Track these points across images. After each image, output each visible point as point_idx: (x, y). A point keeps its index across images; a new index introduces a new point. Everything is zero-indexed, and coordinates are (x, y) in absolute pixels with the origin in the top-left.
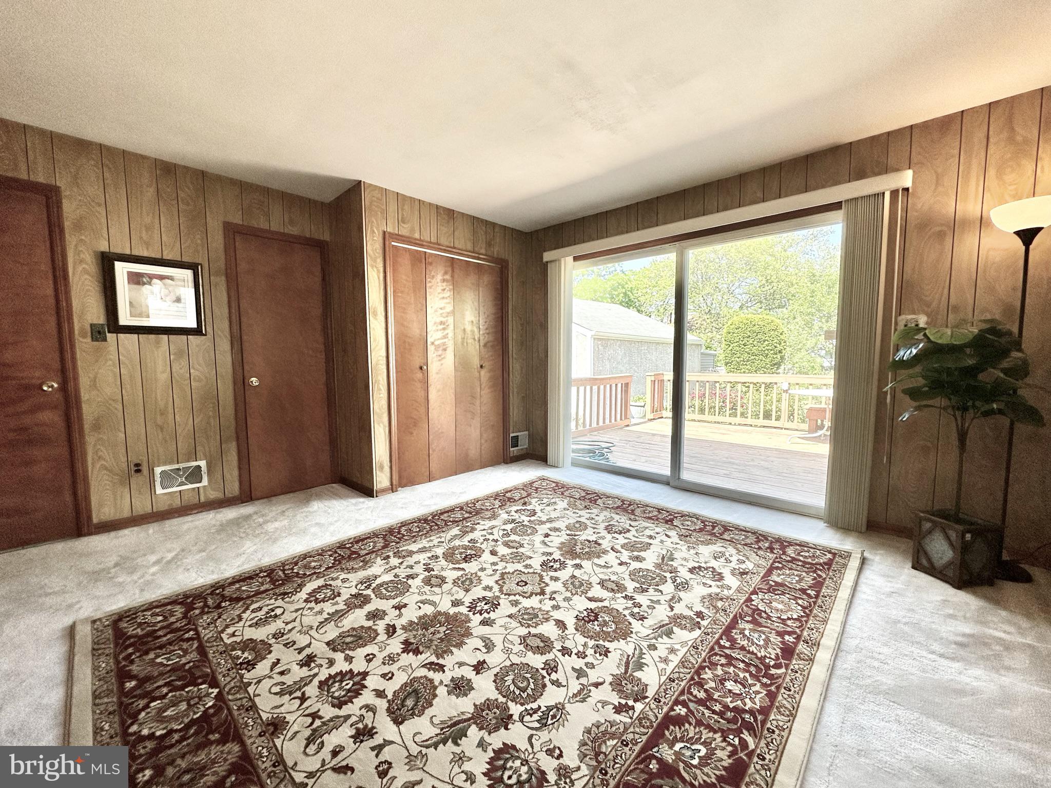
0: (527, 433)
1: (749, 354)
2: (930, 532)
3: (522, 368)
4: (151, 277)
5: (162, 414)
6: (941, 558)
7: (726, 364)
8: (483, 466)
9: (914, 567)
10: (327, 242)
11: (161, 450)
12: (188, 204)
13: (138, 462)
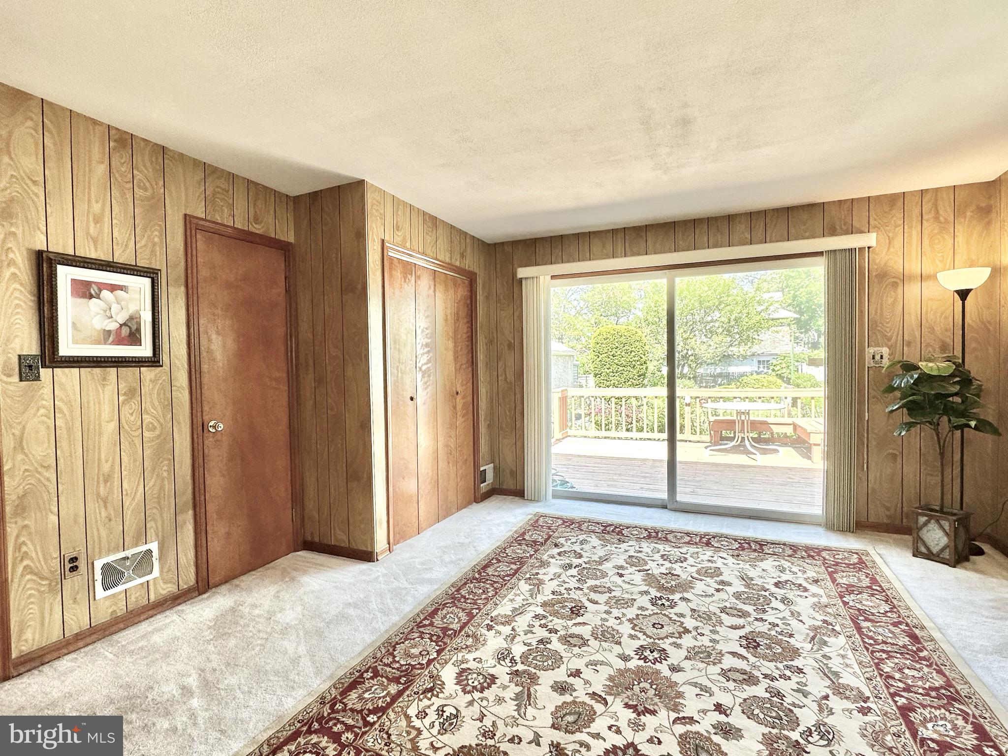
0: (492, 465)
1: (617, 365)
2: (926, 524)
3: (487, 392)
4: (102, 286)
5: (106, 481)
6: (937, 544)
7: (596, 375)
8: (459, 509)
9: (914, 555)
10: (289, 244)
11: (104, 533)
12: (146, 190)
13: (74, 555)
